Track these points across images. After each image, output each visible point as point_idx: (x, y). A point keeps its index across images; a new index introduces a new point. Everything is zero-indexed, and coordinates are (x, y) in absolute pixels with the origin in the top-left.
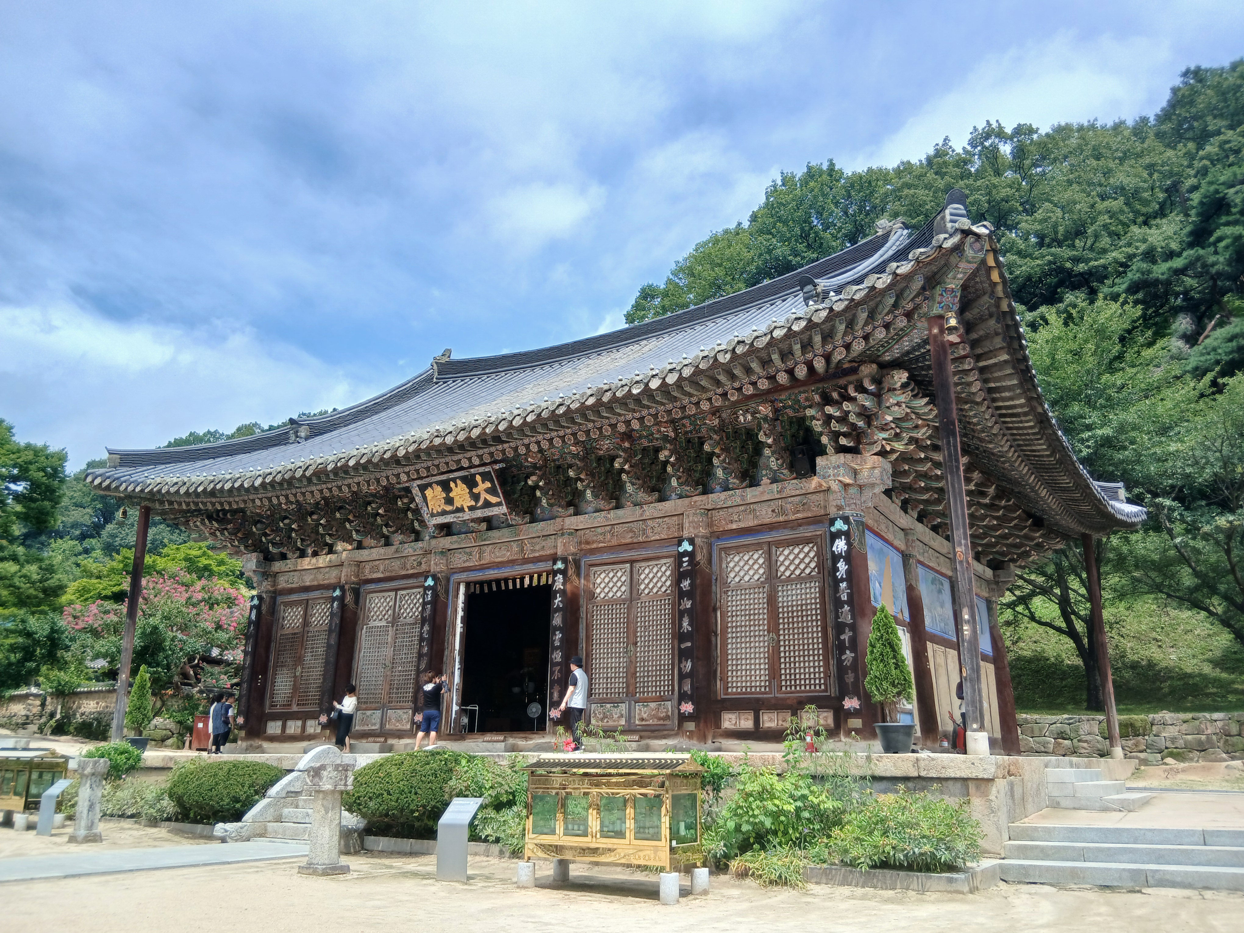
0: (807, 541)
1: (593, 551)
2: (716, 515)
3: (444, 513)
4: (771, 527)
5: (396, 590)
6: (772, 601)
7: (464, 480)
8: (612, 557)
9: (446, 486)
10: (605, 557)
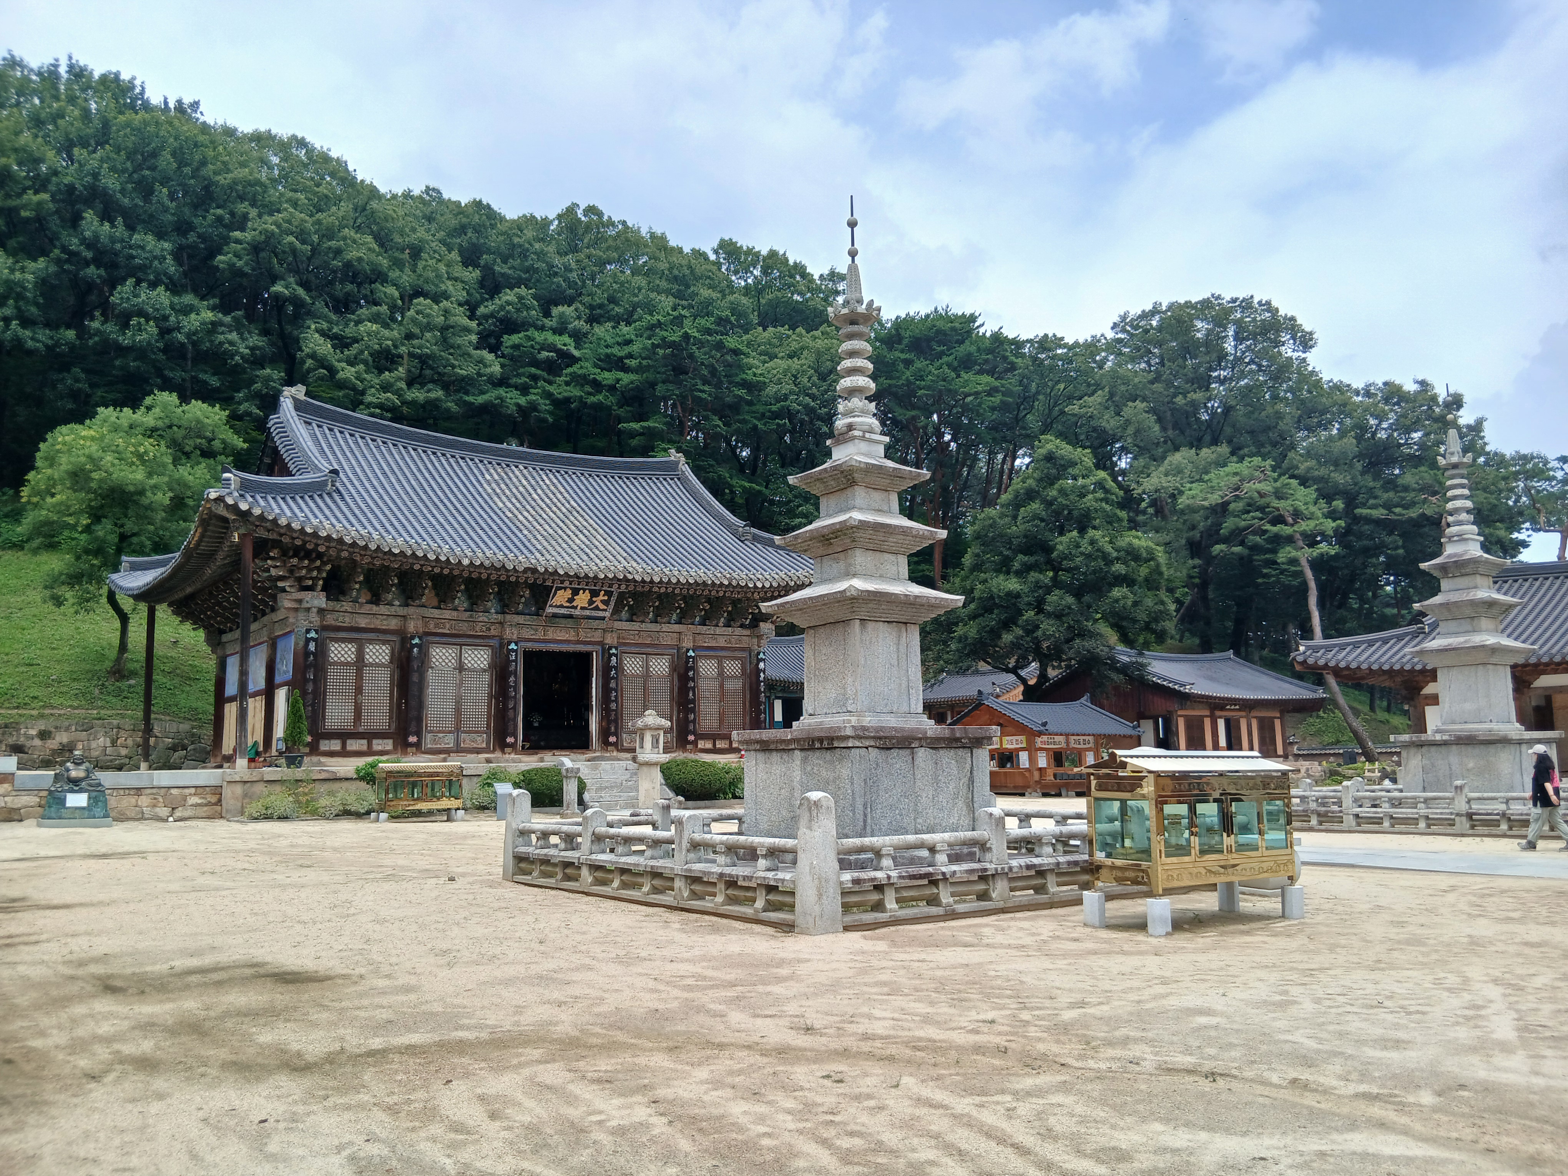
0: (736, 658)
1: (625, 644)
2: (698, 637)
3: (562, 606)
4: (722, 649)
5: (461, 645)
6: (722, 686)
7: (591, 591)
8: (637, 650)
9: (575, 592)
10: (633, 649)
